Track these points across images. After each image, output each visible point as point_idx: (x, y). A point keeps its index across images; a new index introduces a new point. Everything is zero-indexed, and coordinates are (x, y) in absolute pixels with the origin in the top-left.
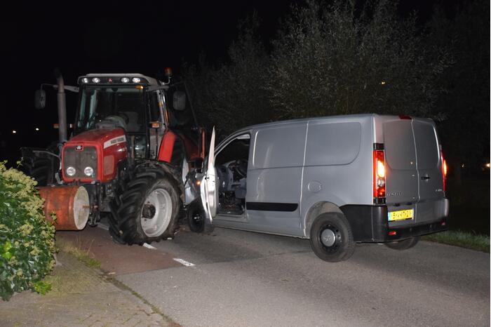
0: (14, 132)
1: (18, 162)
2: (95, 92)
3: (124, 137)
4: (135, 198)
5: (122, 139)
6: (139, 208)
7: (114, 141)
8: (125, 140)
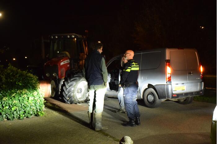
0: (26, 57)
1: (31, 71)
2: (56, 41)
3: (69, 60)
4: (74, 85)
5: (68, 61)
6: (75, 89)
7: (65, 62)
8: (69, 62)
